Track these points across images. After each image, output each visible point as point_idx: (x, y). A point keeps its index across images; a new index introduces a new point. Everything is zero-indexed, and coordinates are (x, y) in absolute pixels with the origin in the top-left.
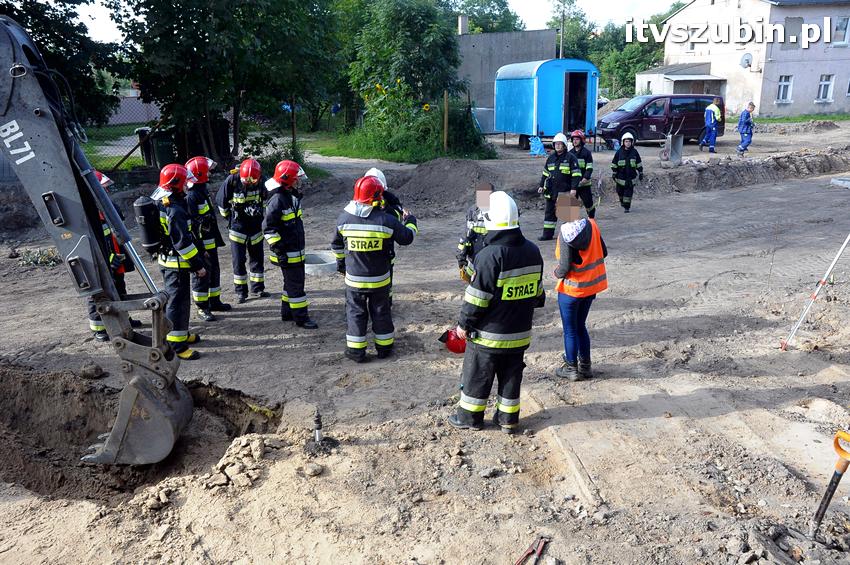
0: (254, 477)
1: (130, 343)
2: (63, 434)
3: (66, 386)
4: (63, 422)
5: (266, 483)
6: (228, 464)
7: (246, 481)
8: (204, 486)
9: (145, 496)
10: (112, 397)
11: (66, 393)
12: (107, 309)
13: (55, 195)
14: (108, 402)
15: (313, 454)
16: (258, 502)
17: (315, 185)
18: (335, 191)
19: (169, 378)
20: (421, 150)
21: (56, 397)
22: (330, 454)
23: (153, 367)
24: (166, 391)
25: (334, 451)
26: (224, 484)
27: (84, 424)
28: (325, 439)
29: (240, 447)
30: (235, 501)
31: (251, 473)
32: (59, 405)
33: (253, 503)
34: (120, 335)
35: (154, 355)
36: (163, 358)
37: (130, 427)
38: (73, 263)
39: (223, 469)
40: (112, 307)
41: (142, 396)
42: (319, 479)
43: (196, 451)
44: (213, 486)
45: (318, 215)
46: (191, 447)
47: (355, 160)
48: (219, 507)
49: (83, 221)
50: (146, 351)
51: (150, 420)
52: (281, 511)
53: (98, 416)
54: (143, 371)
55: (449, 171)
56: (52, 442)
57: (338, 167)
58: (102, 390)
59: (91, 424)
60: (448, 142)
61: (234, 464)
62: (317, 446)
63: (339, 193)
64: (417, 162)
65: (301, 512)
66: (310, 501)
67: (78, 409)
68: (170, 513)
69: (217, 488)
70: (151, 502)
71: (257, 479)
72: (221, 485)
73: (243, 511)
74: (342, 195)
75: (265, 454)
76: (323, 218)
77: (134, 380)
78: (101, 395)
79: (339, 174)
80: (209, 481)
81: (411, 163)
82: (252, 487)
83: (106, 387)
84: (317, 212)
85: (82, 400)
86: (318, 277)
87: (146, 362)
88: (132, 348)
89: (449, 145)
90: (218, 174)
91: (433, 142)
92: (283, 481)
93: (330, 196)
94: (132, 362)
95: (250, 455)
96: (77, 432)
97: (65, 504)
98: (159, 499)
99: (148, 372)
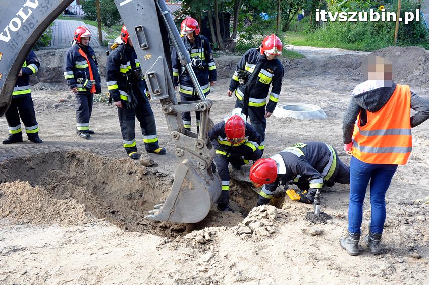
0: (271, 231)
1: (183, 136)
2: (126, 201)
3: (131, 168)
4: (127, 193)
5: (279, 236)
6: (251, 222)
7: (266, 233)
8: (235, 233)
9: (194, 234)
10: (161, 179)
11: (130, 173)
12: (170, 109)
13: (144, 27)
14: (158, 182)
15: (313, 222)
16: (275, 247)
17: (292, 63)
18: (306, 68)
19: (209, 162)
20: (374, 42)
21: (123, 176)
22: (326, 223)
23: (198, 153)
24: (206, 172)
25: (328, 221)
26: (250, 233)
27: (141, 196)
28: (321, 213)
29: (259, 212)
30: (258, 244)
31: (269, 228)
32: (126, 181)
33: (271, 247)
34: (176, 130)
35: (199, 144)
36: (206, 147)
37: (180, 195)
38: (151, 76)
39: (247, 224)
40: (173, 108)
41: (190, 172)
42: (319, 238)
43: (220, 220)
44: (242, 233)
45: (294, 84)
46: (215, 218)
47: (322, 49)
48: (247, 247)
49: (160, 47)
50: (194, 141)
51: (195, 191)
52: (292, 254)
53: (151, 191)
54: (191, 156)
55: (399, 56)
56: (118, 207)
57: (309, 52)
58: (155, 174)
59: (146, 197)
60: (398, 35)
61: (255, 222)
62: (316, 217)
63: (310, 70)
64: (371, 50)
65: (309, 256)
66: (313, 250)
67: (138, 185)
68: (212, 247)
69: (245, 234)
70: (199, 238)
71: (273, 232)
72: (248, 233)
73: (264, 250)
74: (312, 71)
75: (277, 218)
76: (298, 86)
77: (185, 161)
78: (154, 177)
79: (311, 56)
80: (238, 230)
81: (366, 51)
82: (269, 237)
83: (157, 172)
84: (293, 82)
85: (141, 179)
86: (300, 120)
87: (193, 149)
88: (184, 140)
89: (399, 38)
90: (221, 52)
91: (385, 35)
92: (292, 236)
93: (302, 72)
94: (183, 149)
95: (266, 217)
96: (135, 201)
97: (139, 234)
98: (204, 237)
99: (194, 156)
